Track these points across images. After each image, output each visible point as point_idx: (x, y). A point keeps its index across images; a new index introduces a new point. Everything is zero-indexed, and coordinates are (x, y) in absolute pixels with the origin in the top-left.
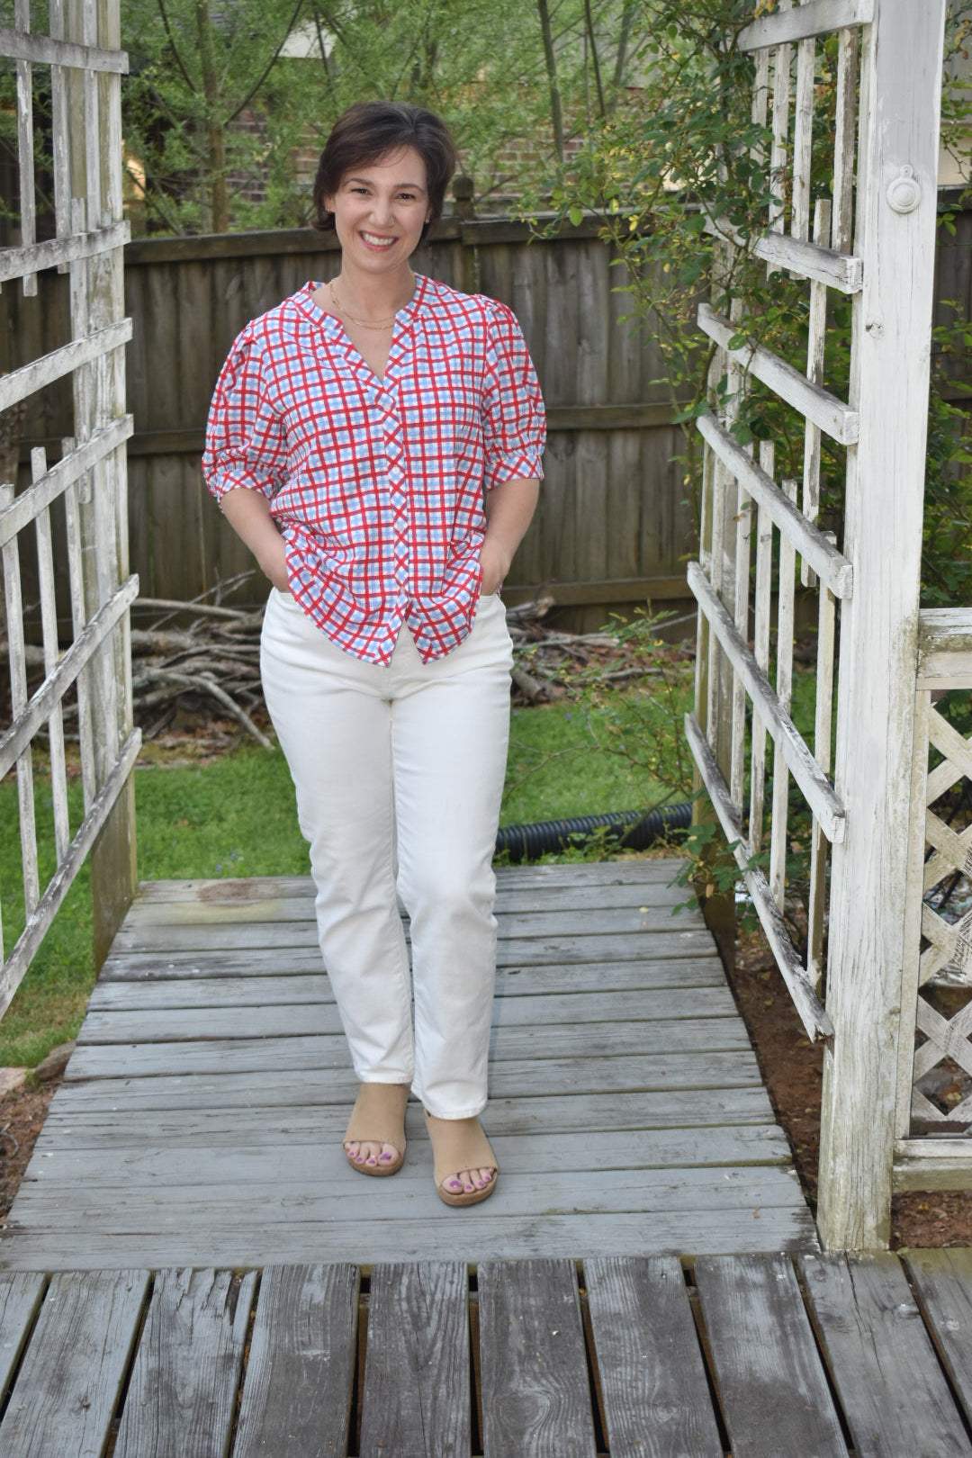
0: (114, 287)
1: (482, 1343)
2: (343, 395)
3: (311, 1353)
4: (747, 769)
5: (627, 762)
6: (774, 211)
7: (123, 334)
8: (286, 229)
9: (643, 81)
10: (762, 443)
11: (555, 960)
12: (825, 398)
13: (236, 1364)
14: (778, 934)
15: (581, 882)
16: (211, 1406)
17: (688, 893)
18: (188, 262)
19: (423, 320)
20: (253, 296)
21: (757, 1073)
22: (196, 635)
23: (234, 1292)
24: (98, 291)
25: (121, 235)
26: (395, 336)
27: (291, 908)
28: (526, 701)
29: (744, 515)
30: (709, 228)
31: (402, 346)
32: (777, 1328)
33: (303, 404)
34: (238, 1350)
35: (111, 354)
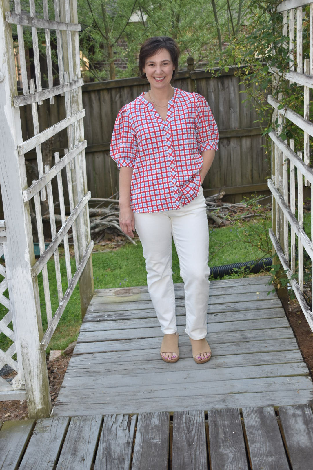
0: (79, 100)
1: (210, 436)
2: (154, 127)
3: (155, 441)
4: (290, 246)
5: (251, 245)
6: (291, 64)
7: (82, 115)
8: (134, 77)
9: (247, 23)
10: (290, 140)
11: (229, 311)
12: (310, 124)
13: (131, 445)
14: (302, 300)
15: (237, 285)
16: (123, 459)
17: (272, 287)
18: (103, 90)
19: (177, 103)
20: (124, 99)
21: (297, 345)
22: (110, 209)
23: (129, 421)
24: (74, 101)
25: (81, 83)
26: (168, 108)
27: (143, 297)
28: (217, 226)
29: (285, 164)
30: (270, 70)
31: (171, 111)
32: (306, 430)
33: (141, 130)
34: (131, 440)
35: (79, 121)
